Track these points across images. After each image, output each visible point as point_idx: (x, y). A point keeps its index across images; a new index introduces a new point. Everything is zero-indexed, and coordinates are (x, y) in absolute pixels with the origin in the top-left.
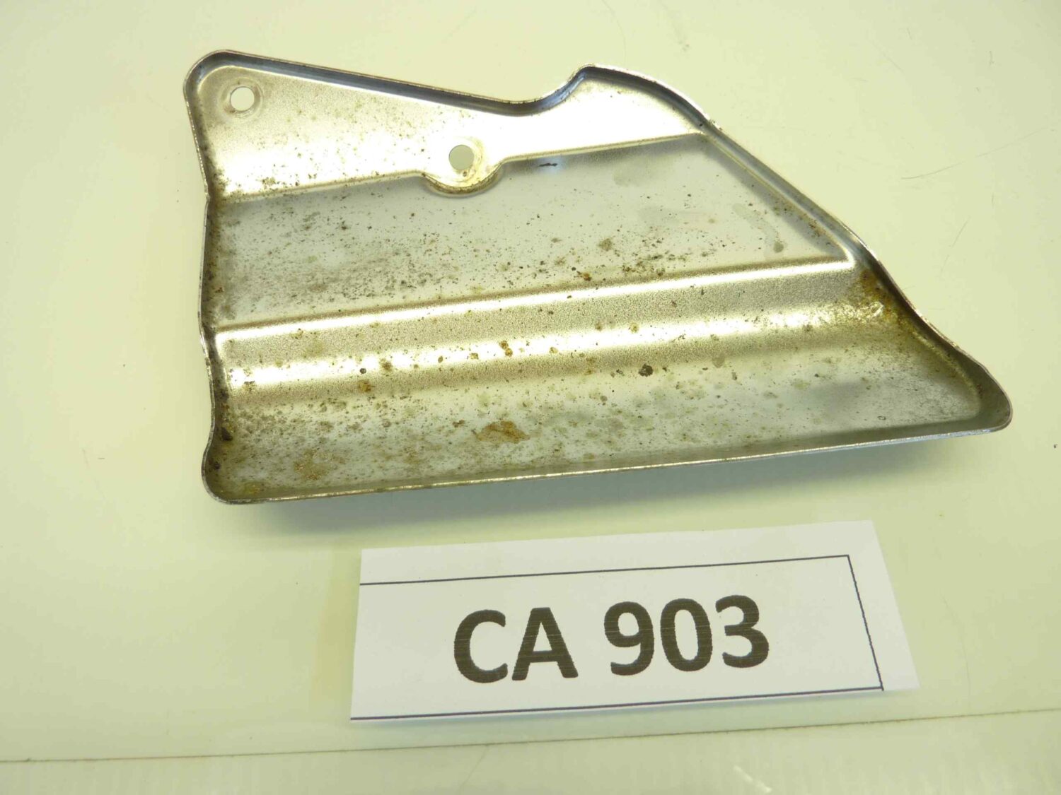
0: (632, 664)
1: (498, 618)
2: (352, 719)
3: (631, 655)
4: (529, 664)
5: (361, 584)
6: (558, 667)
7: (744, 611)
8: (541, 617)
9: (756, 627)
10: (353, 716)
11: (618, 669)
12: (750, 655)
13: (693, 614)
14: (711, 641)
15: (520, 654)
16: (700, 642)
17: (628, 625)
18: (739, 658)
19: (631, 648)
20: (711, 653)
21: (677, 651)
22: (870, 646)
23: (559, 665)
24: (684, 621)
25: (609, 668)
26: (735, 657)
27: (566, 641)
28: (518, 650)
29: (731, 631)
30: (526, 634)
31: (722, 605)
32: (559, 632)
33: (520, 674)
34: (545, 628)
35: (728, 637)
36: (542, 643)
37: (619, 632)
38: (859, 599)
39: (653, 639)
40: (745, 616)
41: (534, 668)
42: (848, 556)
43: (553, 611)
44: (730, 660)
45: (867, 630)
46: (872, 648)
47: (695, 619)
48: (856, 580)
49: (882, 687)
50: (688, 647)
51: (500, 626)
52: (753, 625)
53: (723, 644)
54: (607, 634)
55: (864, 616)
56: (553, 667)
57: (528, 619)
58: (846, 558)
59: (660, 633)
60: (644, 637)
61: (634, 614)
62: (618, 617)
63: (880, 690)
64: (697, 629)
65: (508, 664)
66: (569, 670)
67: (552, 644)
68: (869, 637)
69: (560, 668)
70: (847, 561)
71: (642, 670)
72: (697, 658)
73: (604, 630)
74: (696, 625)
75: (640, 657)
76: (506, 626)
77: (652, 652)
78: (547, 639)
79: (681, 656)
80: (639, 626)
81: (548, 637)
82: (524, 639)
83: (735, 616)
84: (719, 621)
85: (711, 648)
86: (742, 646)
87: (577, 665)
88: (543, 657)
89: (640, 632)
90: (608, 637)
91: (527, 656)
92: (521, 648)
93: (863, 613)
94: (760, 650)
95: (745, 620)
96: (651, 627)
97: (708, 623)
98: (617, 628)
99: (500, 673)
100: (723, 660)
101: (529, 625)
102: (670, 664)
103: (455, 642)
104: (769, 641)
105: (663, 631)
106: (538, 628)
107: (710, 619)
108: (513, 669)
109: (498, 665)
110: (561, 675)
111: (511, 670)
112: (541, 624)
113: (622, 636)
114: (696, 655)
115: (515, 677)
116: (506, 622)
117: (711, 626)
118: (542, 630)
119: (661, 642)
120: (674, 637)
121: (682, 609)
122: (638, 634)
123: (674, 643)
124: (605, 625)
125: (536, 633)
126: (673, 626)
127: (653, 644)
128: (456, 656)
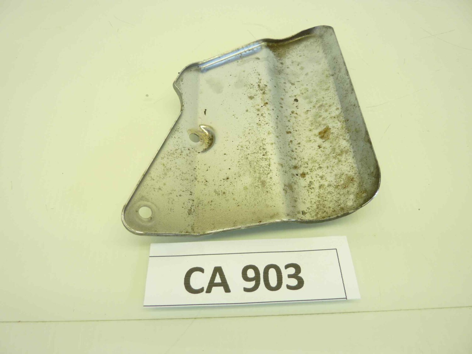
0: (251, 288)
1: (201, 270)
2: (144, 306)
3: (251, 284)
4: (212, 287)
5: (150, 257)
6: (223, 289)
7: (295, 269)
8: (218, 270)
9: (300, 275)
11: (246, 290)
12: (297, 286)
13: (276, 270)
14: (282, 280)
15: (209, 283)
16: (278, 280)
17: (251, 273)
19: (251, 282)
20: (282, 285)
21: (269, 283)
23: (224, 288)
24: (272, 273)
25: (243, 289)
26: (291, 286)
27: (227, 279)
29: (290, 276)
30: (212, 276)
31: (287, 267)
32: (224, 276)
33: (209, 291)
35: (289, 278)
36: (218, 280)
37: (247, 276)
38: (340, 265)
39: (260, 279)
40: (296, 271)
41: (214, 289)
42: (336, 249)
43: (222, 268)
44: (289, 287)
45: (342, 277)
46: (343, 283)
47: (276, 272)
48: (339, 258)
49: (346, 298)
50: (273, 282)
51: (202, 273)
52: (298, 274)
53: (286, 281)
54: (242, 277)
55: (341, 272)
56: (221, 289)
57: (213, 271)
58: (336, 250)
59: (263, 276)
60: (257, 279)
61: (253, 269)
62: (247, 270)
63: (346, 299)
64: (277, 275)
65: (204, 287)
66: (227, 290)
67: (221, 280)
68: (343, 279)
69: (224, 289)
71: (255, 290)
72: (276, 286)
73: (241, 275)
75: (255, 285)
76: (204, 273)
77: (259, 284)
78: (220, 278)
79: (270, 285)
80: (255, 274)
82: (211, 278)
83: (292, 271)
84: (285, 273)
85: (282, 283)
86: (294, 282)
87: (231, 288)
88: (218, 285)
91: (212, 284)
92: (210, 281)
94: (301, 283)
96: (259, 274)
97: (281, 273)
98: (247, 275)
99: (201, 290)
100: (286, 287)
101: (213, 273)
102: (266, 288)
103: (184, 279)
104: (304, 280)
105: (264, 276)
106: (216, 274)
107: (282, 272)
108: (206, 289)
109: (201, 287)
110: (224, 291)
111: (205, 289)
112: (218, 273)
113: (248, 277)
114: (276, 285)
115: (207, 292)
116: (204, 272)
117: (282, 275)
118: (218, 275)
119: (263, 280)
120: (268, 278)
121: (272, 268)
122: (254, 277)
123: (268, 281)
124: (242, 273)
125: (216, 276)
126: (268, 274)
127: (260, 281)
128: (185, 284)
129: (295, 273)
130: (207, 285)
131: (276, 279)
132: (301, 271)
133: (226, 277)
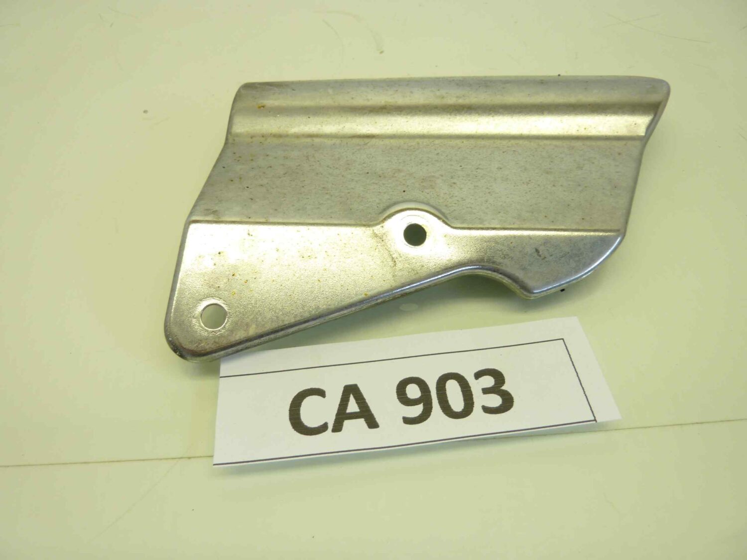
0: (417, 417)
1: (321, 393)
2: (215, 465)
3: (416, 411)
4: (343, 421)
5: (221, 377)
6: (364, 422)
7: (494, 378)
8: (351, 391)
9: (503, 388)
10: (215, 463)
11: (408, 421)
12: (501, 406)
13: (458, 382)
14: (473, 398)
15: (337, 415)
16: (465, 400)
17: (413, 392)
18: (493, 408)
19: (416, 406)
20: (473, 407)
21: (449, 406)
22: (584, 395)
23: (365, 421)
24: (453, 388)
25: (402, 420)
26: (490, 408)
27: (369, 404)
28: (335, 412)
29: (486, 391)
30: (341, 402)
31: (478, 375)
32: (364, 399)
33: (338, 428)
34: (354, 397)
35: (485, 395)
36: (353, 406)
37: (407, 397)
38: (573, 365)
39: (431, 400)
40: (495, 381)
41: (347, 423)
42: (563, 339)
43: (359, 386)
44: (487, 410)
45: (581, 384)
46: (586, 395)
47: (460, 385)
48: (570, 353)
49: (595, 420)
50: (457, 402)
51: (322, 398)
52: (501, 387)
53: (480, 400)
54: (398, 398)
55: (578, 376)
56: (361, 422)
57: (342, 392)
58: (562, 341)
59: (436, 395)
60: (425, 399)
61: (417, 384)
62: (406, 387)
63: (595, 422)
64: (462, 391)
65: (328, 422)
66: (372, 424)
67: (360, 408)
68: (583, 388)
69: (366, 423)
70: (563, 343)
71: (425, 420)
72: (463, 410)
73: (396, 396)
74: (461, 389)
75: (423, 412)
76: (326, 397)
77: (431, 408)
78: (356, 404)
79: (452, 409)
80: (421, 392)
81: (357, 403)
82: (339, 405)
83: (489, 381)
84: (476, 386)
85: (473, 403)
86: (495, 401)
87: (378, 419)
88: (353, 416)
89: (422, 396)
90: (399, 400)
91: (342, 416)
92: (338, 411)
93: (577, 374)
94: (508, 402)
96: (430, 392)
97: (470, 387)
98: (406, 394)
99: (323, 428)
100: (482, 410)
101: (343, 395)
102: (444, 415)
103: (290, 410)
104: (513, 395)
105: (438, 394)
106: (350, 397)
107: (471, 385)
108: (332, 425)
109: (322, 423)
110: (367, 427)
111: (330, 426)
112: (351, 395)
113: (409, 399)
114: (463, 408)
115: (334, 430)
116: (326, 395)
117: (472, 389)
118: (352, 400)
119: (437, 401)
120: (446, 398)
121: (452, 379)
122: (420, 397)
123: (447, 402)
124: (397, 392)
125: (348, 400)
126: (445, 390)
127: (432, 403)
128: (291, 419)
129: (495, 384)
130: (334, 417)
131: (462, 399)
132: (506, 380)
133: (367, 401)
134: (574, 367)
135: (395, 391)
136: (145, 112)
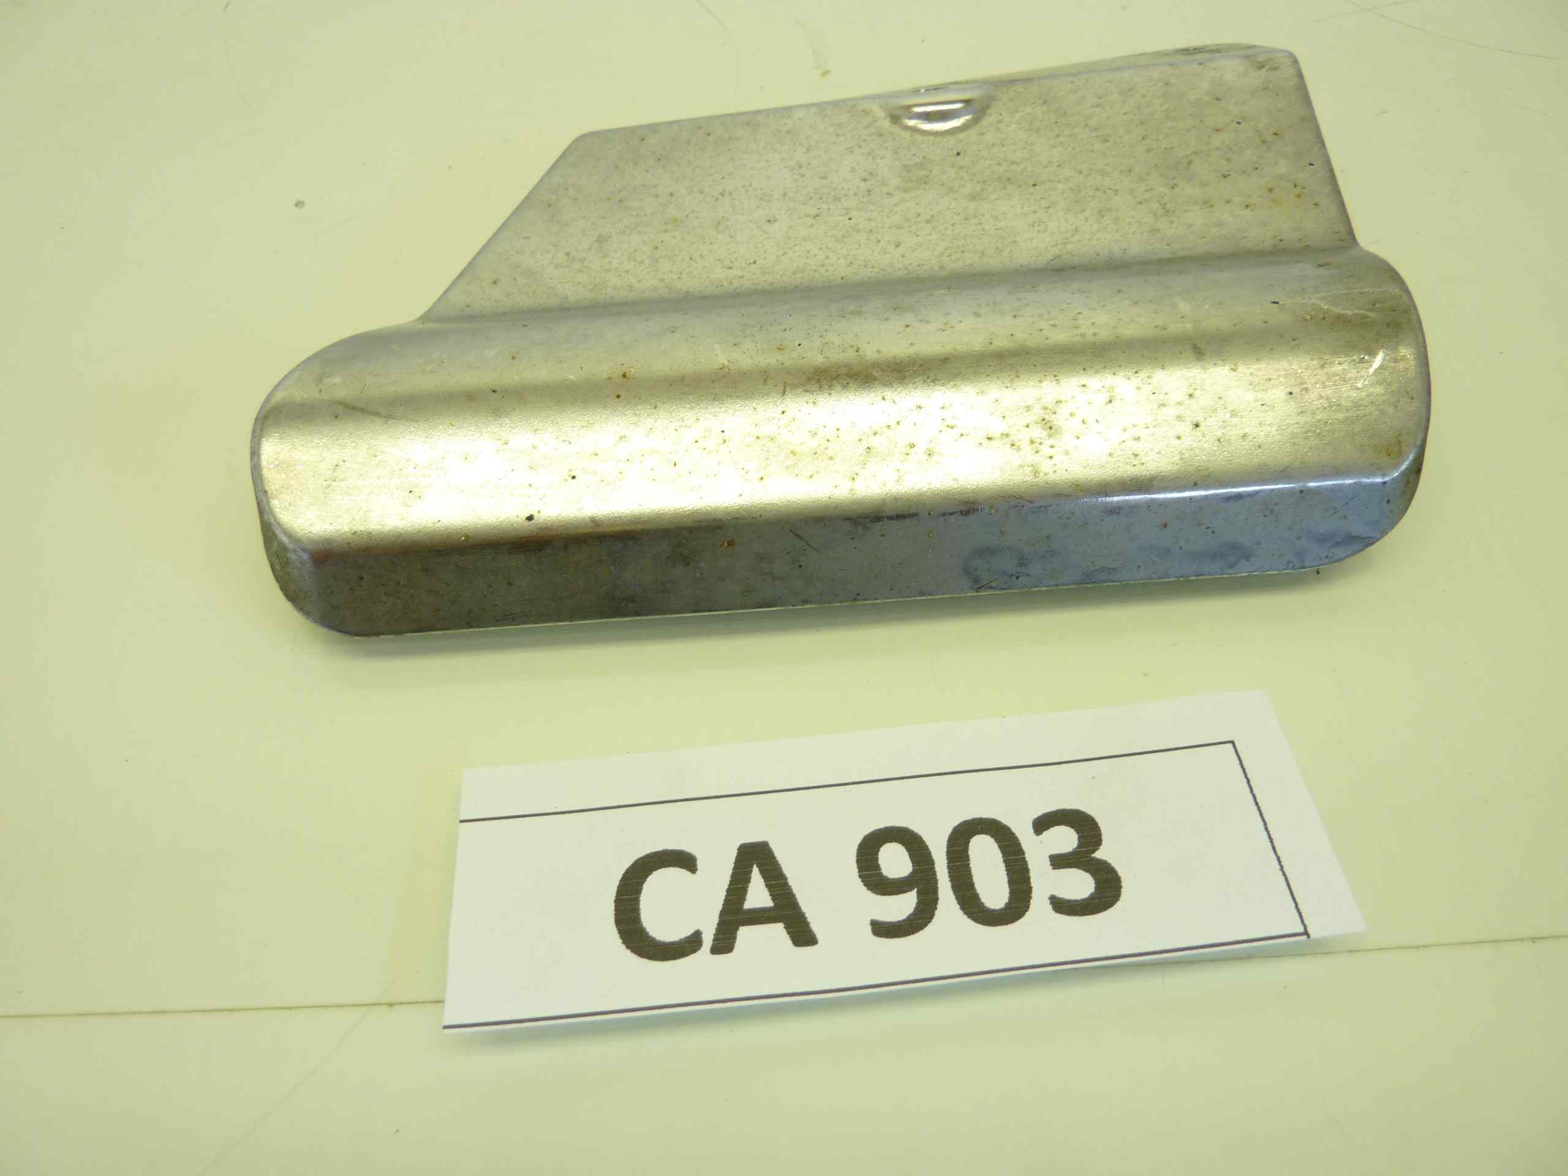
0: (904, 921)
1: (685, 861)
2: (445, 1027)
3: (903, 905)
4: (737, 929)
5: (461, 821)
6: (784, 931)
7: (1077, 832)
8: (755, 857)
9: (1098, 855)
10: (447, 1024)
11: (882, 929)
12: (1092, 897)
13: (997, 841)
14: (1029, 878)
15: (723, 913)
16: (1011, 882)
17: (895, 862)
18: (1075, 901)
19: (901, 896)
20: (1031, 898)
21: (976, 897)
22: (1280, 872)
23: (786, 927)
24: (984, 852)
25: (869, 929)
26: (1069, 901)
27: (795, 891)
28: (719, 906)
29: (1059, 862)
30: (732, 882)
31: (1042, 824)
32: (784, 878)
33: (724, 943)
34: (762, 872)
35: (1056, 871)
36: (758, 896)
37: (881, 874)
38: (1257, 804)
39: (936, 882)
40: (1079, 838)
41: (745, 934)
42: (1233, 742)
43: (773, 846)
44: (1062, 906)
45: (1274, 848)
46: (1284, 874)
47: (1000, 847)
48: (1249, 777)
49: (1306, 933)
50: (993, 888)
51: (688, 873)
52: (1094, 851)
53: (1047, 882)
54: (860, 876)
55: (1266, 829)
56: (777, 931)
57: (733, 860)
58: (1231, 745)
59: (946, 871)
60: (922, 881)
61: (904, 844)
62: (878, 851)
63: (1304, 937)
64: (1005, 861)
65: (702, 929)
66: (802, 935)
67: (774, 897)
68: (1278, 858)
69: (789, 933)
70: (1233, 749)
71: (922, 928)
72: (1008, 906)
73: (857, 870)
74: (1003, 856)
75: (916, 909)
76: (698, 872)
77: (935, 900)
78: (766, 890)
79: (982, 904)
80: (913, 863)
81: (767, 886)
82: (728, 891)
83: (1065, 839)
84: (1037, 849)
85: (1029, 890)
86: (1079, 885)
87: (815, 927)
88: (759, 917)
89: (914, 871)
90: (863, 881)
91: (734, 916)
92: (724, 905)
93: (1265, 824)
94: (1108, 889)
95: (1081, 844)
96: (931, 862)
97: (1022, 852)
98: (877, 867)
99: (692, 943)
100: (1050, 907)
101: (735, 868)
102: (965, 917)
103: (616, 901)
104: (1120, 872)
105: (951, 868)
106: (751, 871)
107: (1024, 846)
108: (712, 937)
109: (686, 932)
110: (790, 942)
111: (708, 940)
112: (755, 866)
113: (886, 879)
114: (1007, 900)
115: (716, 950)
116: (699, 867)
117: (1028, 857)
118: (756, 875)
119: (949, 885)
120: (970, 876)
121: (982, 833)
122: (911, 876)
123: (971, 886)
124: (858, 861)
125: (747, 880)
126: (967, 858)
127: (937, 889)
128: (618, 922)
129: (1080, 845)
130: (715, 920)
131: (1005, 879)
132: (1104, 837)
133: (791, 882)
134: (1259, 809)
135: (854, 858)
136: (299, 204)
